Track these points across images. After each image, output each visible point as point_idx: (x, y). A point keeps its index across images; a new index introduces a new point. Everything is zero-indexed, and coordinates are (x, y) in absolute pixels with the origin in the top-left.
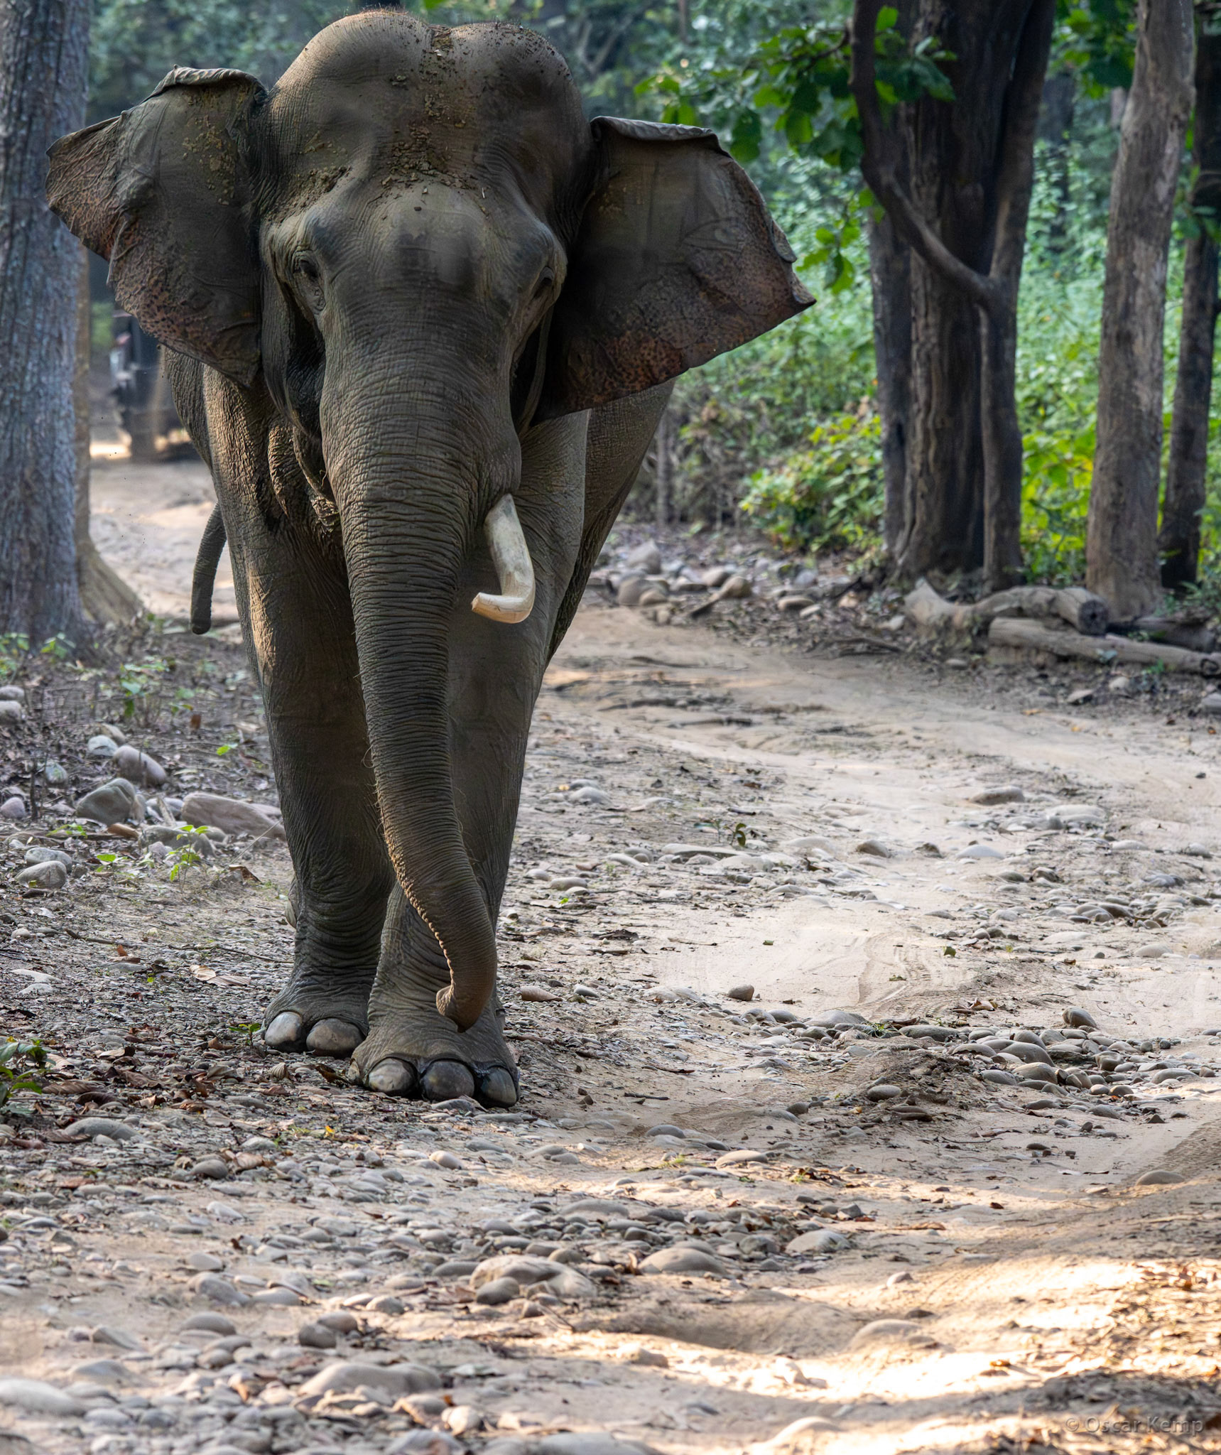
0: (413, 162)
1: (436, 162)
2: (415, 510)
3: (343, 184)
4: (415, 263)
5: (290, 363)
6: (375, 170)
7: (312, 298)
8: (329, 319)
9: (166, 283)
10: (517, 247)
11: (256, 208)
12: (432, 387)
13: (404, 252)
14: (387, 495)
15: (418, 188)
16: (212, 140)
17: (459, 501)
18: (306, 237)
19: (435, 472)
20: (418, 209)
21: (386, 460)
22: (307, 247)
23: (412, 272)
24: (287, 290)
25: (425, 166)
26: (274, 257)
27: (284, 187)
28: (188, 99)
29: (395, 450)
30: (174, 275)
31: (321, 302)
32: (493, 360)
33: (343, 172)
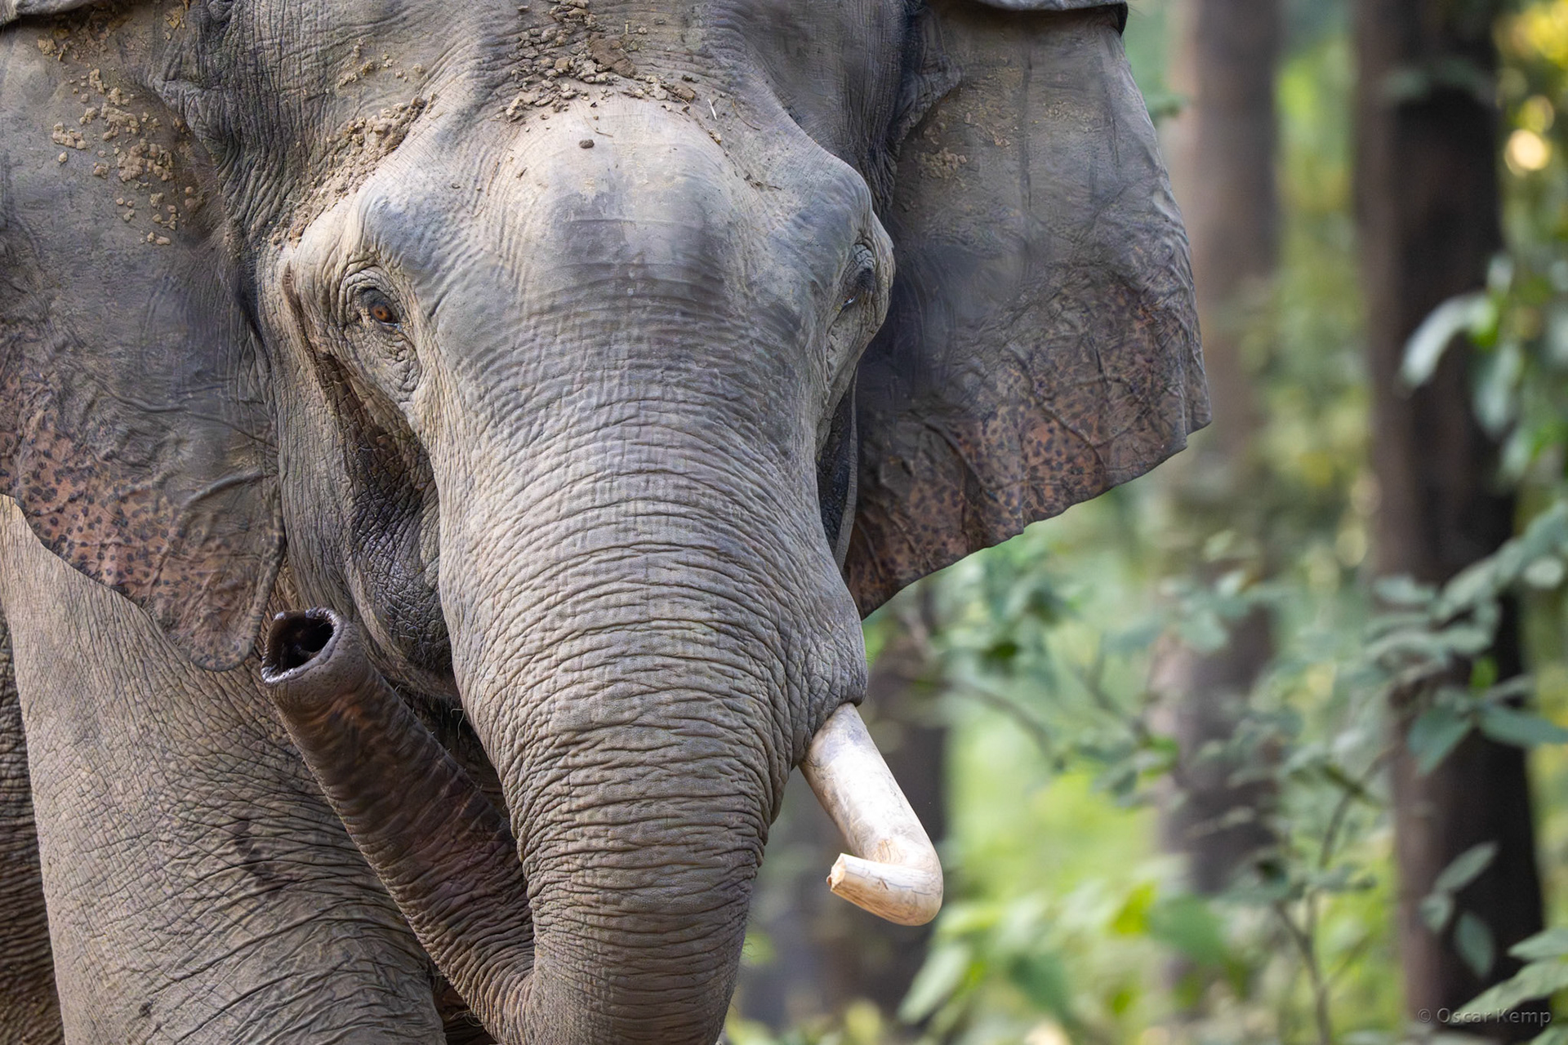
0: (561, 65)
1: (607, 60)
2: (663, 736)
3: (426, 129)
4: (596, 249)
5: (358, 523)
6: (490, 91)
7: (388, 371)
8: (433, 400)
9: (61, 422)
10: (797, 202)
11: (241, 230)
12: (661, 486)
13: (571, 229)
14: (600, 714)
15: (580, 108)
16: (116, 116)
17: (746, 703)
18: (365, 243)
19: (691, 650)
20: (588, 145)
21: (588, 642)
22: (369, 261)
23: (591, 268)
24: (334, 371)
25: (589, 67)
26: (297, 307)
27: (299, 171)
28: (45, 44)
29: (609, 617)
30: (78, 406)
31: (412, 369)
32: (777, 435)
33: (420, 106)
